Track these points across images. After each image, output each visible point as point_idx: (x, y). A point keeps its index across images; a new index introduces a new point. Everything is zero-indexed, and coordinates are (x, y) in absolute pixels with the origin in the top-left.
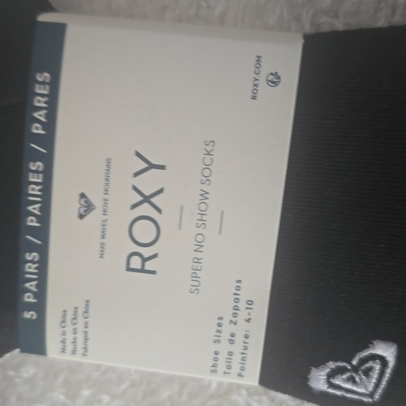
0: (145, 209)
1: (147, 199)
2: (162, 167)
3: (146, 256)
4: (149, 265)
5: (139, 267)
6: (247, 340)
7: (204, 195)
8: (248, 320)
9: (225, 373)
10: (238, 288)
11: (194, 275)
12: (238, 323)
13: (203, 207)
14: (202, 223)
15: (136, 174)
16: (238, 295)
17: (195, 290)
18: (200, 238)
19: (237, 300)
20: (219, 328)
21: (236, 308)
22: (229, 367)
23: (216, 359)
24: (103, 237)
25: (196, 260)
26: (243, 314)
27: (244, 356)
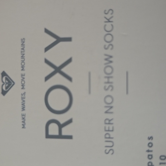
0: (58, 79)
1: (58, 70)
2: (69, 39)
3: (62, 122)
4: (65, 131)
5: (57, 133)
7: (109, 59)
10: (150, 145)
11: (107, 136)
13: (109, 70)
14: (109, 85)
15: (47, 49)
16: (151, 151)
18: (109, 100)
19: (150, 157)
21: (150, 164)
24: (23, 109)
25: (107, 122)
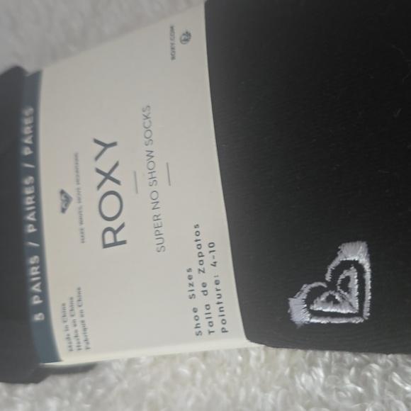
0: (109, 186)
1: (107, 176)
2: (114, 144)
3: (116, 228)
4: (120, 238)
5: (112, 241)
6: (218, 287)
7: (150, 154)
8: (214, 264)
9: (210, 332)
10: (198, 233)
11: (157, 233)
12: (206, 271)
13: (151, 165)
15: (97, 158)
16: (199, 240)
17: (161, 248)
18: (154, 195)
19: (199, 246)
20: (191, 282)
21: (200, 255)
22: (211, 324)
23: (197, 318)
24: (81, 223)
25: (156, 218)
26: (208, 259)
27: (221, 305)
